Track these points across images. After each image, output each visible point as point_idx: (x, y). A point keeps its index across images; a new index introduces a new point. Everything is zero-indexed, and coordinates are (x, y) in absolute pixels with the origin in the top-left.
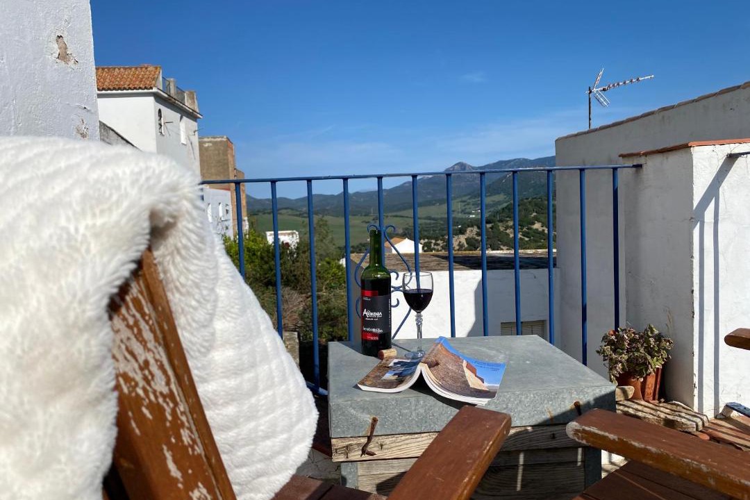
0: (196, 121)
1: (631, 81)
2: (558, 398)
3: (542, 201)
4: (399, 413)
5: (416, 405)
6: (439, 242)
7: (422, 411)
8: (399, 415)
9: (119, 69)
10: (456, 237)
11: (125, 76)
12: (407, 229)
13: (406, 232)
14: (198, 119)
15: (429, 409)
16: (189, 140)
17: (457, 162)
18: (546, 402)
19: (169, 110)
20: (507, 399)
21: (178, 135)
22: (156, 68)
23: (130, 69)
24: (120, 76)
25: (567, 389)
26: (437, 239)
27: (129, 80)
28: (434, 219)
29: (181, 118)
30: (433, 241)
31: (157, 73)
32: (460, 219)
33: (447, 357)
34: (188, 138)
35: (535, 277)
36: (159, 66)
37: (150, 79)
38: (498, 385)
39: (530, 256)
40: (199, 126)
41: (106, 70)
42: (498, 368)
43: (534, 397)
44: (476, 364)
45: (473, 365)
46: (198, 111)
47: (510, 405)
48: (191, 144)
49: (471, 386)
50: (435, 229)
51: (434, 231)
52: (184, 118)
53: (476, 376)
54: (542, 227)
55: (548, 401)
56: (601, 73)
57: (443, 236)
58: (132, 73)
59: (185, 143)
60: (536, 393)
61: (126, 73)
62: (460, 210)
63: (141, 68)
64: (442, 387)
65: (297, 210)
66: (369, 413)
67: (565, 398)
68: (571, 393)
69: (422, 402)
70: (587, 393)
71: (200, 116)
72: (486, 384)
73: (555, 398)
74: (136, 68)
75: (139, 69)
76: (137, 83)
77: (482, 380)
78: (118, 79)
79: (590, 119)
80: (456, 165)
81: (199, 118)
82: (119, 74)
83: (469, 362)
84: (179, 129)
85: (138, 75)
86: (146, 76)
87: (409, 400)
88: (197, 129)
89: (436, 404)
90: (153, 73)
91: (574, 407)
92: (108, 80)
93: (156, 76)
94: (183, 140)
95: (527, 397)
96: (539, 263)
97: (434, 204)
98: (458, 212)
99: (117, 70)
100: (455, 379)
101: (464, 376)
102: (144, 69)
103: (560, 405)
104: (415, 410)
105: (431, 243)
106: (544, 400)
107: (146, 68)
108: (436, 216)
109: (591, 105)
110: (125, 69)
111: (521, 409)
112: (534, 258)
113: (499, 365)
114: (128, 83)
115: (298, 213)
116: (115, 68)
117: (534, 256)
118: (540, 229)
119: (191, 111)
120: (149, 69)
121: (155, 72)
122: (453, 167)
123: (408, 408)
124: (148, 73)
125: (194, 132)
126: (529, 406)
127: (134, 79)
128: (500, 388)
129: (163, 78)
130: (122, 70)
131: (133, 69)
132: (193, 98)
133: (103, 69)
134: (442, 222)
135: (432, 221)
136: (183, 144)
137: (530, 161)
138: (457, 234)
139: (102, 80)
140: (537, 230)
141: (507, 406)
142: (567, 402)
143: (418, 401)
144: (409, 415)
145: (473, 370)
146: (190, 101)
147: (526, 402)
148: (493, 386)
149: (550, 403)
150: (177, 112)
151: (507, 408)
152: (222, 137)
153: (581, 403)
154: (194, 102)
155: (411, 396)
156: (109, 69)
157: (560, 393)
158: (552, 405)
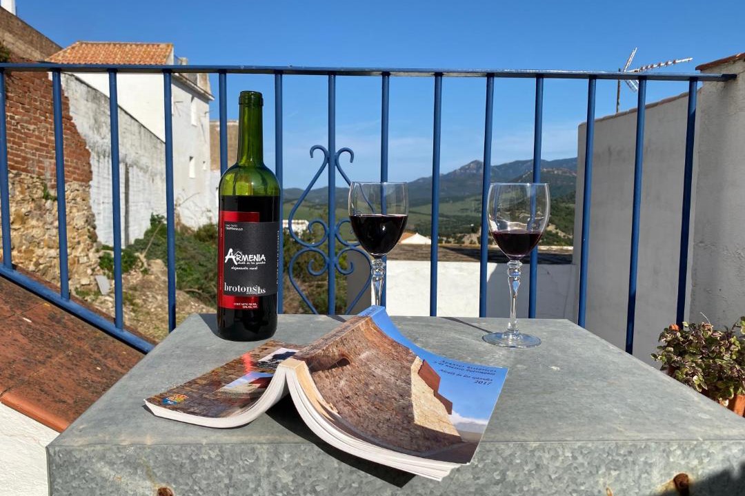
0: (207, 103)
1: (667, 64)
2: (634, 463)
3: (557, 203)
4: (227, 481)
5: (272, 464)
6: (451, 240)
7: (286, 478)
8: (227, 486)
9: (131, 45)
10: (468, 236)
11: (136, 53)
12: (419, 225)
13: (418, 228)
14: (210, 102)
15: (303, 475)
16: (200, 121)
17: (472, 160)
18: (602, 470)
19: (180, 89)
20: (505, 459)
21: (189, 115)
22: (168, 46)
23: (142, 45)
24: (131, 52)
25: (658, 442)
26: (448, 236)
27: (140, 56)
28: (447, 217)
29: (192, 99)
30: (445, 239)
31: (169, 50)
32: (473, 217)
33: (375, 346)
34: (199, 119)
35: (548, 273)
36: (171, 44)
37: (161, 56)
38: (486, 422)
39: (544, 252)
40: (210, 108)
41: (118, 45)
42: (490, 377)
43: (575, 458)
44: (444, 367)
45: (436, 368)
46: (210, 92)
47: (510, 475)
48: (202, 126)
49: (418, 420)
50: (447, 226)
51: (446, 228)
52: (196, 99)
53: (437, 395)
54: (556, 229)
55: (609, 469)
56: (634, 53)
57: (454, 233)
58: (143, 50)
59: (195, 124)
60: (581, 448)
61: (138, 49)
62: (474, 209)
63: (153, 45)
64: (337, 423)
65: (310, 202)
66: (150, 476)
67: (651, 465)
68: (668, 453)
69: (286, 456)
70: (709, 455)
71: (213, 99)
72: (456, 417)
73: (625, 463)
74: (148, 45)
75: (151, 46)
76: (148, 60)
77: (449, 407)
78: (129, 55)
79: (618, 104)
80: (472, 162)
81: (212, 100)
82: (130, 50)
83: (427, 361)
84: (190, 110)
85: (149, 52)
86: (157, 53)
87: (253, 450)
88: (208, 110)
89: (321, 462)
90: (164, 50)
91: (672, 486)
92: (119, 56)
93: (167, 54)
94: (194, 122)
95: (555, 458)
96: (552, 259)
97: (447, 202)
98: (471, 211)
99: (128, 46)
100: (378, 401)
101: (405, 394)
102: (155, 46)
103: (637, 481)
104: (269, 475)
105: (442, 240)
106: (598, 468)
107: (158, 46)
108: (449, 214)
109: (621, 89)
110: (137, 45)
111: (539, 486)
112: (548, 254)
113: (491, 372)
114: (138, 60)
115: (311, 204)
116: (127, 44)
117: (547, 252)
118: (554, 232)
119: (202, 92)
120: (160, 46)
121: (167, 50)
122: (469, 165)
123: (250, 469)
124: (159, 50)
125: (206, 113)
126: (559, 479)
127: (145, 56)
128: (490, 429)
129: (175, 56)
130: (134, 46)
131: (145, 46)
132: (206, 79)
133: (115, 45)
134: (455, 220)
135: (445, 219)
136: (193, 125)
137: (547, 162)
138: (469, 233)
139: (113, 55)
140: (550, 231)
141: (504, 474)
142: (656, 473)
143: (276, 454)
144: (252, 486)
145: (432, 380)
146: (202, 82)
147: (551, 469)
148: (472, 424)
149: (614, 473)
150: (189, 92)
151: (503, 480)
152: (235, 122)
153: (692, 478)
154: (206, 83)
155: (262, 439)
156: (120, 45)
157: (641, 451)
158: (617, 479)
